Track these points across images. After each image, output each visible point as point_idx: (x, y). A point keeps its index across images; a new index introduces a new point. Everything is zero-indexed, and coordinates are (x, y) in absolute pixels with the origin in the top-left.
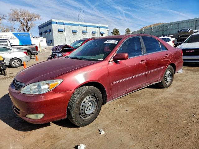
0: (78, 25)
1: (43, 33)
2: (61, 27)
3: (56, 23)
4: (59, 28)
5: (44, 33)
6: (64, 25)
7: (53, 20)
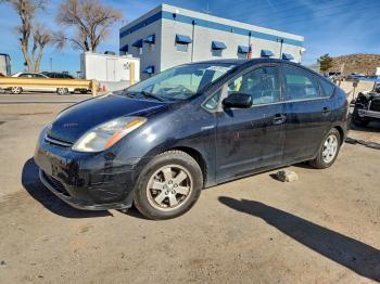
0: (231, 29)
1: (130, 47)
2: (184, 30)
3: (174, 15)
4: (179, 33)
5: (134, 45)
6: (193, 23)
7: (166, 8)
